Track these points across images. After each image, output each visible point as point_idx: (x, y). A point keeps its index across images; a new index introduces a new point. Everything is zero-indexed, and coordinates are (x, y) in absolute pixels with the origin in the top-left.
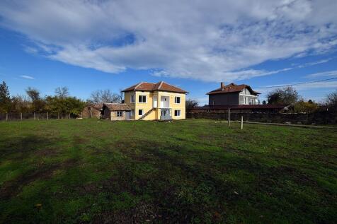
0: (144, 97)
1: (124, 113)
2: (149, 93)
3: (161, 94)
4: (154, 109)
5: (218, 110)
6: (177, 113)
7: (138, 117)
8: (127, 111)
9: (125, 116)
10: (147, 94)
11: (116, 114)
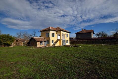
1: (44, 43)
2: (55, 32)
4: (59, 40)
6: (67, 42)
11: (40, 44)
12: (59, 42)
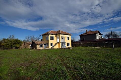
0: (53, 37)
1: (43, 45)
2: (55, 35)
3: (61, 35)
4: (58, 43)
5: (87, 42)
6: (68, 44)
7: (50, 47)
11: (39, 46)
12: (58, 45)
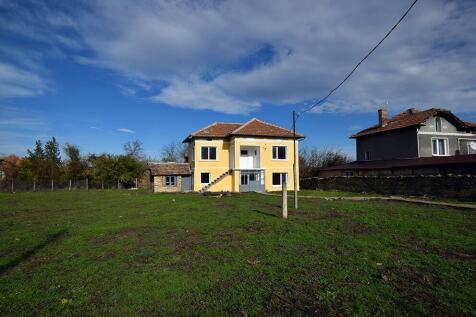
0: (213, 150)
1: (179, 180)
2: (221, 142)
3: (239, 142)
4: (230, 172)
7: (199, 186)
8: (183, 176)
9: (180, 185)
10: (218, 144)
11: (165, 183)
12: (228, 178)
